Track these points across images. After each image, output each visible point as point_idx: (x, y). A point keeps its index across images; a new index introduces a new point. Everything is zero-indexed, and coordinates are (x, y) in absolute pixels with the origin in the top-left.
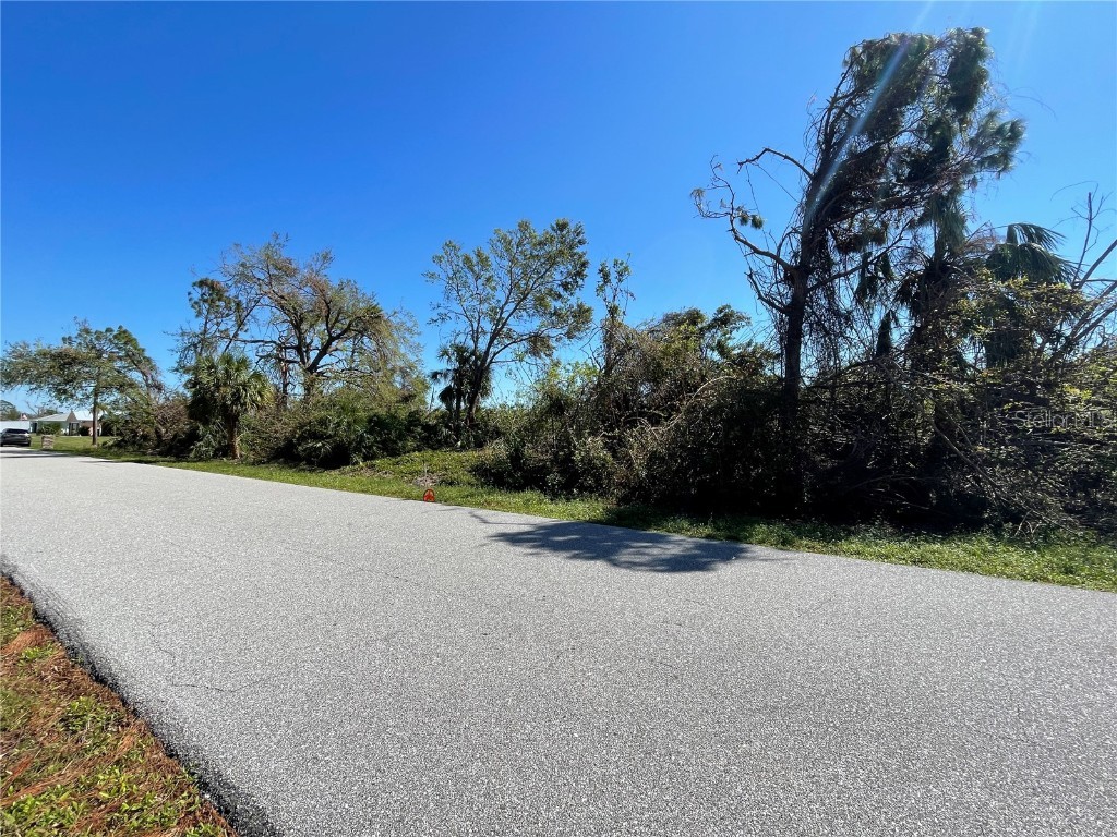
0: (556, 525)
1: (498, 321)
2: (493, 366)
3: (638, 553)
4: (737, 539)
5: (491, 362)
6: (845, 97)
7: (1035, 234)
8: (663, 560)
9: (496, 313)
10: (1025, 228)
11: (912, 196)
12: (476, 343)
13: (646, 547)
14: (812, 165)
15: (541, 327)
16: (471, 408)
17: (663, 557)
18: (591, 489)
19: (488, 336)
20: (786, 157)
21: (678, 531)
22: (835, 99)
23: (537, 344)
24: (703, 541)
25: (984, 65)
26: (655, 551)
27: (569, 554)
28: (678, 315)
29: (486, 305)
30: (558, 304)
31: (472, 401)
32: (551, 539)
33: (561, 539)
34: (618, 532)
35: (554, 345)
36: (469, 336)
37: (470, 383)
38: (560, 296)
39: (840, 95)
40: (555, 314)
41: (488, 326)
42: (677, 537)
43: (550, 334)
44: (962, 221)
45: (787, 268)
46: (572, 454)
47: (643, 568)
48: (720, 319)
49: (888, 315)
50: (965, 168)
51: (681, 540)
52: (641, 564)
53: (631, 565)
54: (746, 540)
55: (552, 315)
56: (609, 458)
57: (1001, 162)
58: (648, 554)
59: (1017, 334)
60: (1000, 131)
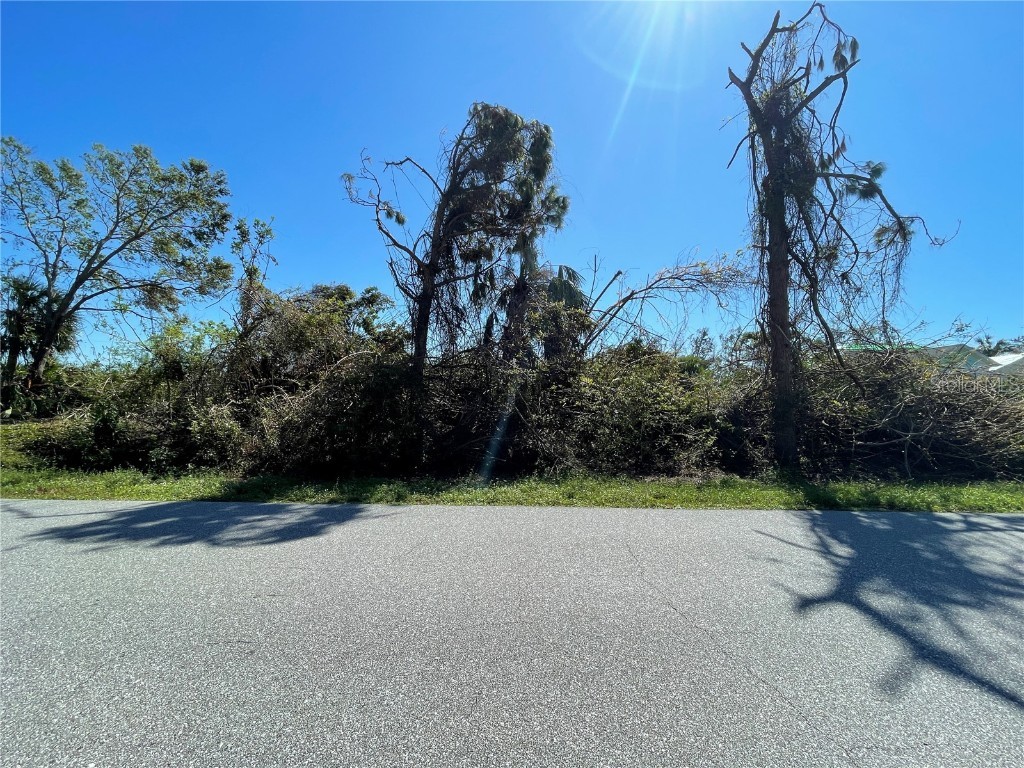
0: (148, 509)
1: (94, 257)
2: (81, 313)
3: (247, 528)
4: (358, 500)
5: (77, 307)
6: (468, 139)
7: (572, 275)
8: (276, 531)
9: (90, 248)
10: (568, 269)
11: (508, 230)
12: (51, 281)
13: (259, 520)
14: (444, 185)
15: (160, 275)
16: (36, 365)
17: (277, 527)
18: (211, 463)
19: (74, 275)
20: (424, 171)
21: (301, 499)
22: (462, 138)
23: (154, 294)
24: (325, 506)
25: (550, 152)
26: (269, 523)
27: (154, 542)
28: (328, 288)
29: (73, 235)
30: (188, 253)
31: (39, 355)
32: (134, 526)
33: (150, 524)
34: (232, 507)
35: (180, 298)
36: (40, 270)
37: (38, 331)
38: (190, 245)
39: (465, 136)
40: (182, 264)
41: (76, 263)
42: (298, 505)
43: (175, 286)
44: (535, 256)
45: (420, 264)
46: (189, 424)
47: (250, 543)
48: (368, 299)
49: (491, 315)
50: (539, 220)
51: (300, 509)
52: (248, 539)
53: (236, 542)
54: (366, 500)
55: (178, 264)
56: (237, 429)
57: (556, 220)
58: (260, 528)
59: (558, 339)
60: (557, 200)
